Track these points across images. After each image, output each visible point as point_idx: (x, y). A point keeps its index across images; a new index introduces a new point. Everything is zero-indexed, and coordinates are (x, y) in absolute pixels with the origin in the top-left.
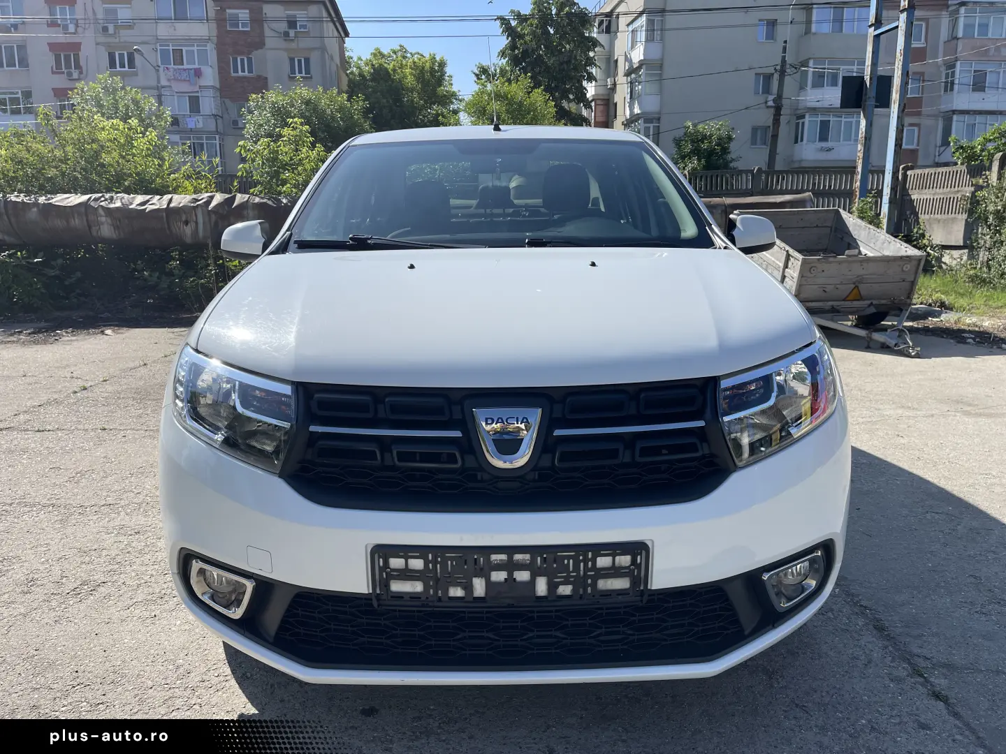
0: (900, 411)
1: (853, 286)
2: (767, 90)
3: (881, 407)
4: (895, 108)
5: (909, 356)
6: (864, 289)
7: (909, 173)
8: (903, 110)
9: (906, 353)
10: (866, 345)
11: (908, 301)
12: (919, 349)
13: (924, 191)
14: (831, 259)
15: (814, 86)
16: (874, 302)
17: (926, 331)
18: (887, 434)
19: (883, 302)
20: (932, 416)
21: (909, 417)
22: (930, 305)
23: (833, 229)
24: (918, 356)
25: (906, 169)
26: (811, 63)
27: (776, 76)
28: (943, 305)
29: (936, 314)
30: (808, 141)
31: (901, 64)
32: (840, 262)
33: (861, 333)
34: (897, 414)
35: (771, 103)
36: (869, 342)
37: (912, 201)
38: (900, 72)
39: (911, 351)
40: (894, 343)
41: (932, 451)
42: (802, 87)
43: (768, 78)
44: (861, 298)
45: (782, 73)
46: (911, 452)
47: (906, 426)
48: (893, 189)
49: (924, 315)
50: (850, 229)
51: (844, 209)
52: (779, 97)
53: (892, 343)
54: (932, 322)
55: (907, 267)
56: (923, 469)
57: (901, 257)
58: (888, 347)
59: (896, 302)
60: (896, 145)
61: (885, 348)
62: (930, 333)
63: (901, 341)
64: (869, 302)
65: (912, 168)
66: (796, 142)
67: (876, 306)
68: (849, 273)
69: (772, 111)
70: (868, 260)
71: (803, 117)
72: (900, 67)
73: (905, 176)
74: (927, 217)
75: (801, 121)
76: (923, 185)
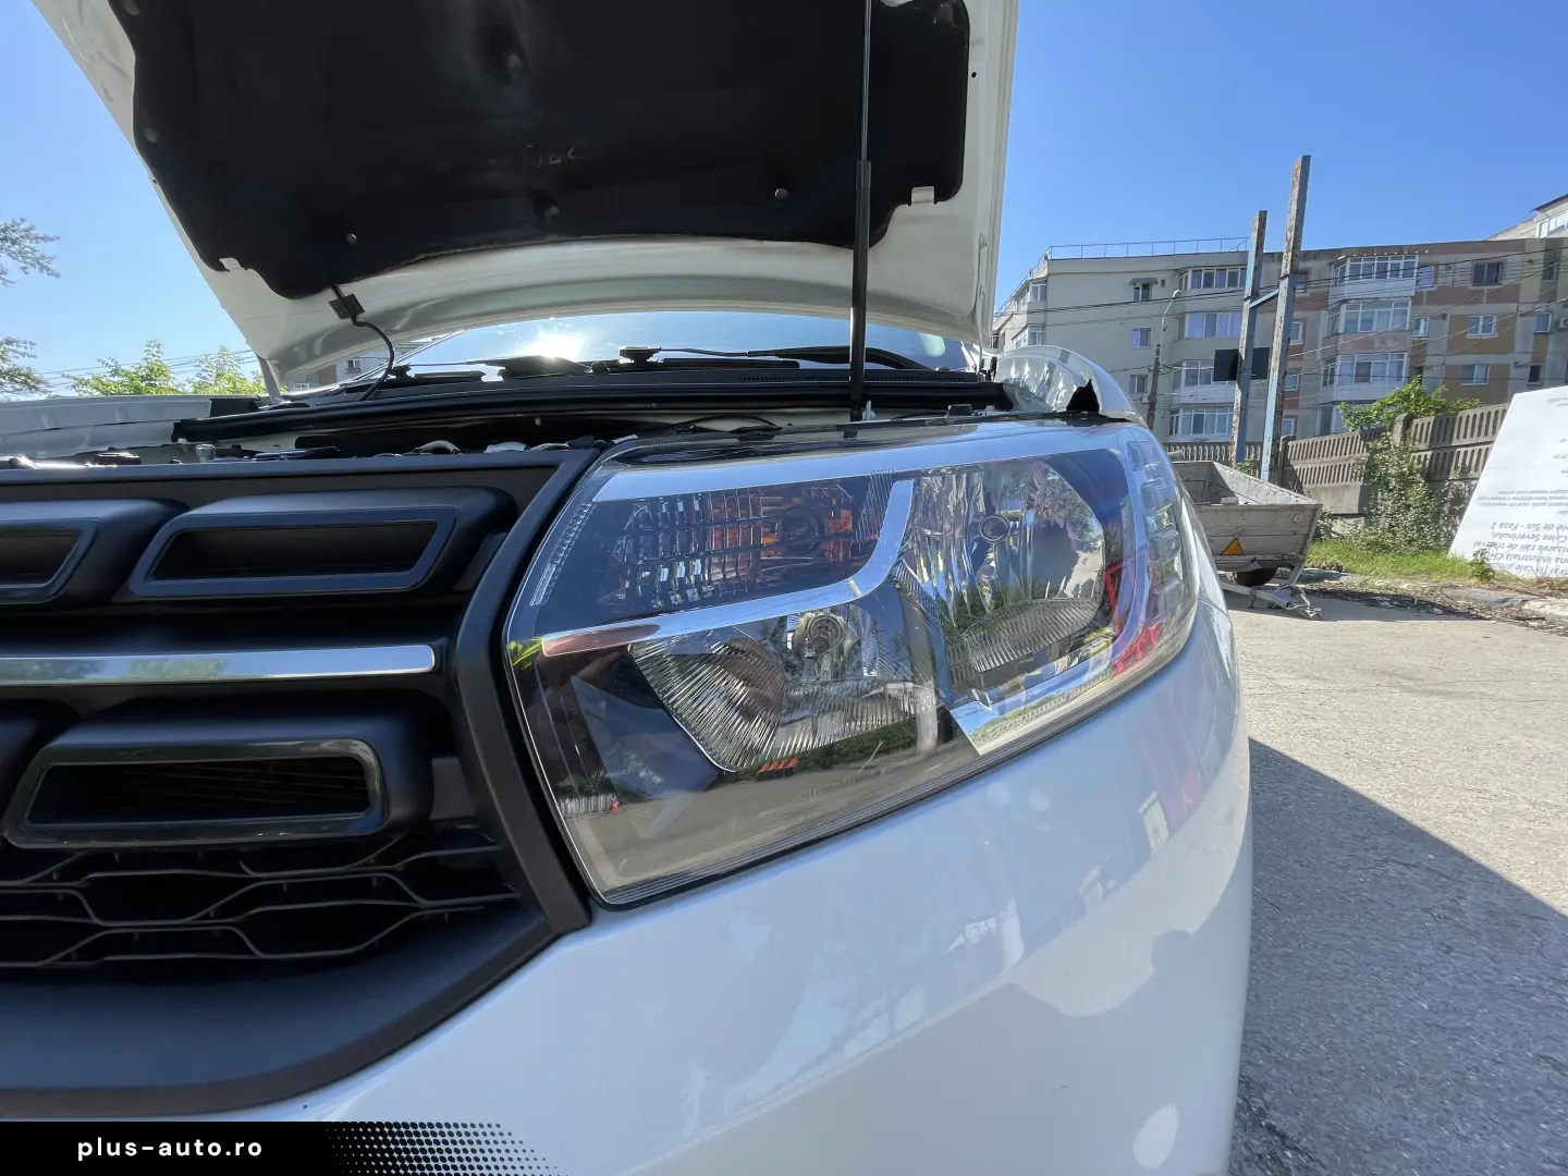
0: (1305, 683)
1: (1232, 539)
2: (1141, 389)
3: (1276, 675)
4: (1274, 376)
5: (1306, 617)
6: (1244, 543)
7: (1290, 444)
8: (1284, 378)
9: (1301, 613)
10: (1250, 603)
11: (1301, 557)
12: (1320, 610)
13: (1308, 461)
14: (1204, 508)
15: (1187, 384)
16: (1259, 557)
17: (1324, 593)
18: (1288, 712)
19: (1269, 557)
20: (1355, 691)
21: (1318, 691)
22: (1324, 568)
23: (1207, 483)
24: (1318, 617)
25: (1287, 439)
26: (1184, 364)
27: (1151, 375)
28: (1339, 568)
29: (1337, 577)
30: (1183, 433)
31: (1281, 331)
32: (1216, 511)
33: (1244, 590)
34: (1301, 686)
35: (1145, 400)
36: (1253, 602)
37: (1294, 471)
38: (1280, 339)
39: (1308, 611)
40: (1286, 602)
41: (1367, 743)
42: (1176, 386)
43: (1143, 379)
44: (1242, 554)
45: (1156, 372)
46: (1332, 742)
47: (1317, 703)
48: (1274, 456)
49: (1320, 578)
50: (1227, 482)
51: (1220, 462)
52: (1154, 393)
53: (1282, 602)
54: (1328, 584)
55: (1299, 518)
56: (1359, 774)
57: (1292, 507)
58: (1278, 607)
59: (1286, 557)
60: (1276, 412)
61: (1273, 608)
62: (1328, 596)
63: (1294, 600)
64: (1252, 557)
65: (1294, 438)
66: (1171, 434)
67: (1260, 562)
68: (1228, 524)
69: (1147, 407)
70: (1248, 509)
71: (1177, 412)
72: (1280, 333)
73: (1286, 448)
74: (1312, 486)
75: (1175, 416)
76: (1308, 453)
